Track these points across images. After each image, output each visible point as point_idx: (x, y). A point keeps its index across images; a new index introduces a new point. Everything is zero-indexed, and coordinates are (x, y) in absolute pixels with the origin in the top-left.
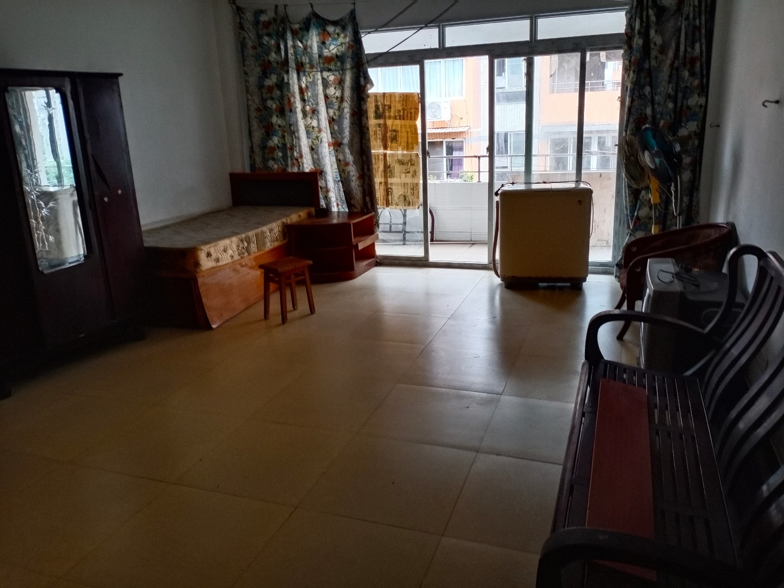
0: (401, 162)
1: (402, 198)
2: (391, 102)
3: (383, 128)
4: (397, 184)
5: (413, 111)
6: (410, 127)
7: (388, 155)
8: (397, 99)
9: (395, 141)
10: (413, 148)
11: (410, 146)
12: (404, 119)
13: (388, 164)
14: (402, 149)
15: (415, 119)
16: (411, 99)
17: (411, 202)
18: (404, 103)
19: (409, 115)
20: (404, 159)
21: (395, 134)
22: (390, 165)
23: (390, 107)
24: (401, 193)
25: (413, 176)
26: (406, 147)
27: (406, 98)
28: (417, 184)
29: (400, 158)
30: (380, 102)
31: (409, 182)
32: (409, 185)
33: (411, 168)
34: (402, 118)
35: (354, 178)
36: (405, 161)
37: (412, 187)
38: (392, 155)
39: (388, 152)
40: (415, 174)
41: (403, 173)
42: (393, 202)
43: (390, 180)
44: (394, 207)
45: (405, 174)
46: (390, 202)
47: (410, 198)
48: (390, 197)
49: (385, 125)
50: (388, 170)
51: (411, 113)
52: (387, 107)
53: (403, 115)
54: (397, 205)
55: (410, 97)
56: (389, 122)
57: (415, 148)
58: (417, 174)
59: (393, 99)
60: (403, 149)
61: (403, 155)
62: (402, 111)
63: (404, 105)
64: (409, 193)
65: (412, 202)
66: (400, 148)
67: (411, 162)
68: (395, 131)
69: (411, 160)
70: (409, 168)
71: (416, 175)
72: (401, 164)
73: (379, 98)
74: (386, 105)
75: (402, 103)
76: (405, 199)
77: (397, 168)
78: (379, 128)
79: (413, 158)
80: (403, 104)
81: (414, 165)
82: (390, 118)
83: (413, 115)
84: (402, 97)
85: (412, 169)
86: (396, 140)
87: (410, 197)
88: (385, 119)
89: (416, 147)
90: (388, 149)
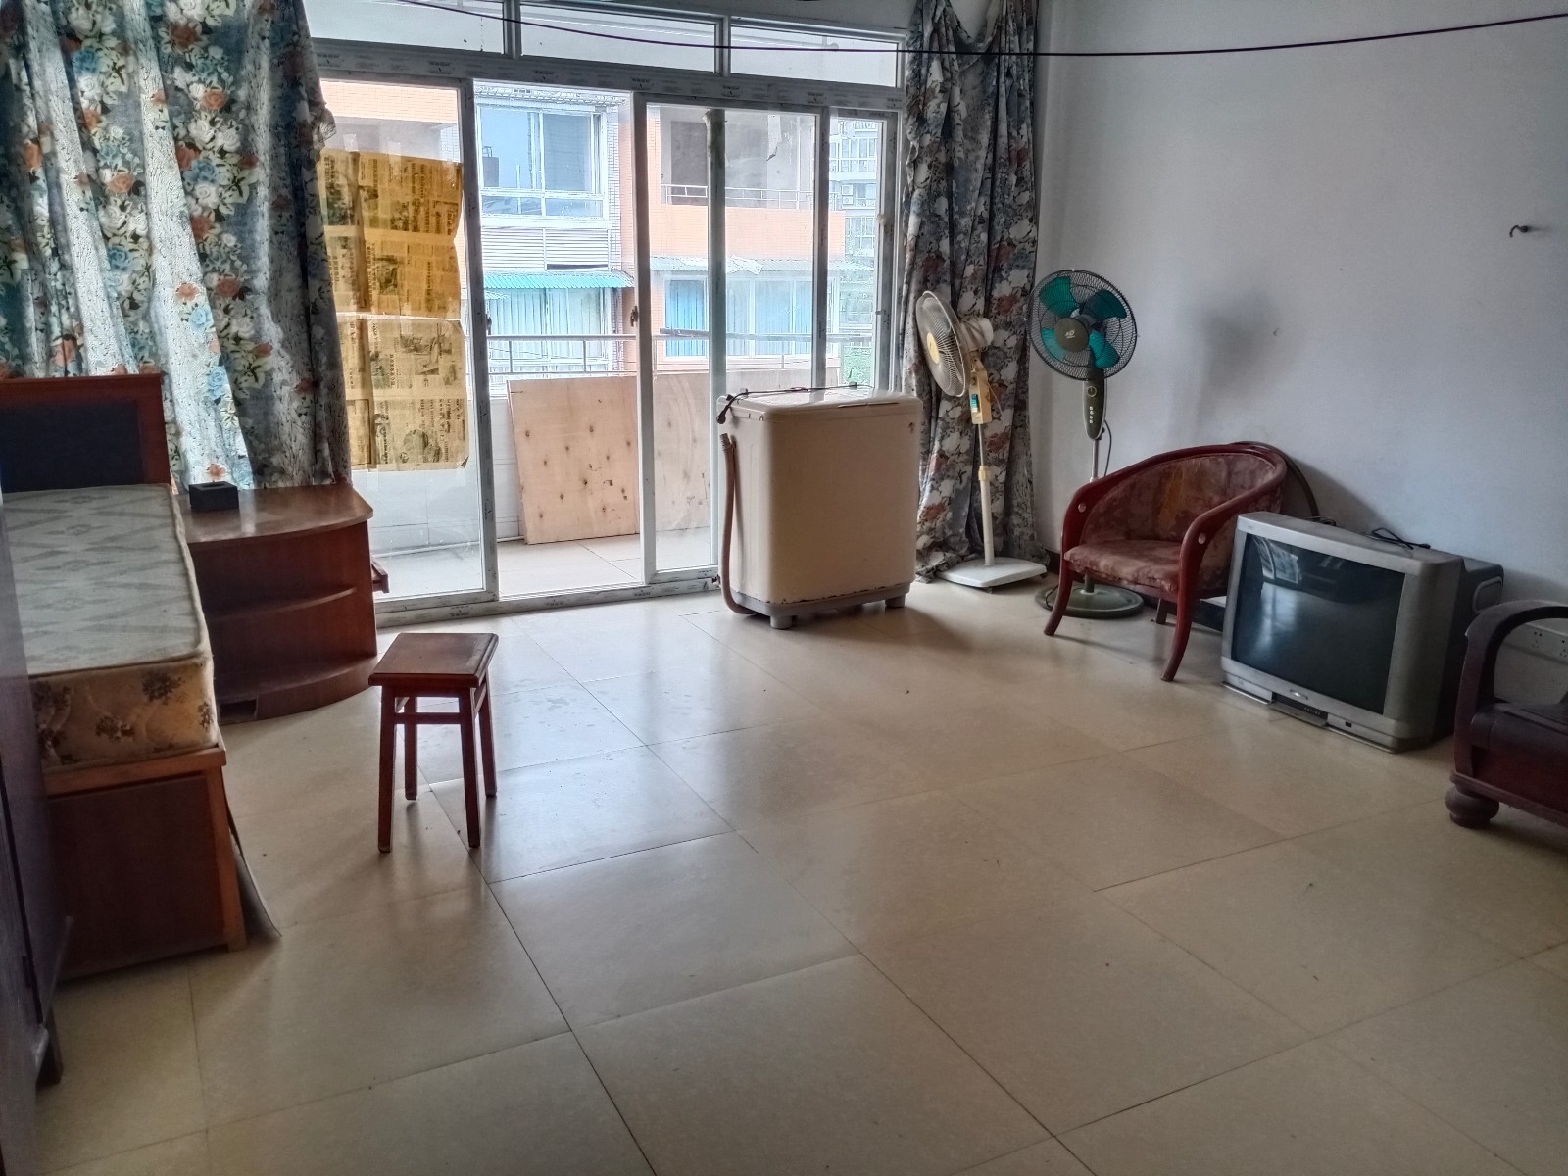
0: (412, 346)
1: (417, 441)
2: (376, 181)
3: (353, 251)
4: (402, 405)
5: (444, 209)
6: (437, 250)
7: (370, 325)
8: (396, 172)
9: (391, 288)
10: (443, 308)
11: (437, 303)
12: (416, 229)
13: (373, 350)
14: (412, 309)
15: (449, 232)
16: (436, 178)
17: (443, 450)
18: (417, 186)
19: (433, 220)
20: (420, 335)
21: (391, 267)
22: (377, 355)
23: (374, 195)
24: (411, 428)
25: (447, 382)
26: (424, 305)
27: (421, 172)
28: (460, 403)
29: (407, 333)
30: (346, 177)
31: (437, 398)
32: (437, 405)
33: (441, 361)
34: (410, 227)
35: (286, 391)
36: (423, 343)
37: (445, 410)
38: (386, 326)
39: (372, 317)
40: (453, 376)
41: (417, 374)
42: (391, 453)
43: (379, 395)
44: (393, 465)
45: (422, 377)
46: (382, 453)
47: (441, 440)
48: (379, 439)
49: (361, 242)
50: (374, 366)
51: (438, 214)
52: (363, 194)
53: (415, 220)
54: (404, 461)
55: (434, 173)
56: (372, 236)
57: (450, 307)
58: (459, 376)
59: (383, 172)
60: (416, 310)
61: (416, 326)
62: (411, 208)
63: (418, 192)
64: (437, 427)
65: (447, 450)
66: (407, 309)
67: (443, 345)
68: (390, 260)
69: (439, 340)
70: (434, 360)
71: (455, 379)
72: (410, 351)
73: (339, 167)
74: (361, 187)
75: (410, 185)
76: (426, 444)
77: (402, 362)
78: (344, 251)
79: (447, 335)
80: (413, 188)
81: (449, 352)
82: (374, 222)
83: (444, 220)
84: (409, 169)
85: (444, 362)
86: (395, 286)
87: (439, 438)
88: (360, 224)
89: (451, 305)
90: (374, 309)
